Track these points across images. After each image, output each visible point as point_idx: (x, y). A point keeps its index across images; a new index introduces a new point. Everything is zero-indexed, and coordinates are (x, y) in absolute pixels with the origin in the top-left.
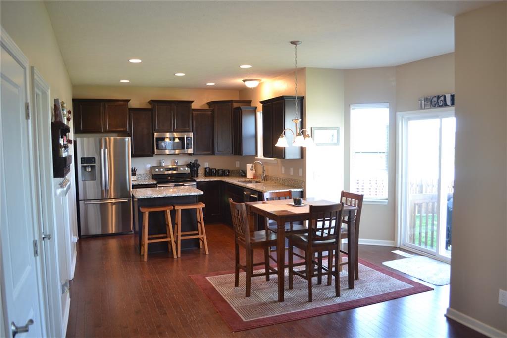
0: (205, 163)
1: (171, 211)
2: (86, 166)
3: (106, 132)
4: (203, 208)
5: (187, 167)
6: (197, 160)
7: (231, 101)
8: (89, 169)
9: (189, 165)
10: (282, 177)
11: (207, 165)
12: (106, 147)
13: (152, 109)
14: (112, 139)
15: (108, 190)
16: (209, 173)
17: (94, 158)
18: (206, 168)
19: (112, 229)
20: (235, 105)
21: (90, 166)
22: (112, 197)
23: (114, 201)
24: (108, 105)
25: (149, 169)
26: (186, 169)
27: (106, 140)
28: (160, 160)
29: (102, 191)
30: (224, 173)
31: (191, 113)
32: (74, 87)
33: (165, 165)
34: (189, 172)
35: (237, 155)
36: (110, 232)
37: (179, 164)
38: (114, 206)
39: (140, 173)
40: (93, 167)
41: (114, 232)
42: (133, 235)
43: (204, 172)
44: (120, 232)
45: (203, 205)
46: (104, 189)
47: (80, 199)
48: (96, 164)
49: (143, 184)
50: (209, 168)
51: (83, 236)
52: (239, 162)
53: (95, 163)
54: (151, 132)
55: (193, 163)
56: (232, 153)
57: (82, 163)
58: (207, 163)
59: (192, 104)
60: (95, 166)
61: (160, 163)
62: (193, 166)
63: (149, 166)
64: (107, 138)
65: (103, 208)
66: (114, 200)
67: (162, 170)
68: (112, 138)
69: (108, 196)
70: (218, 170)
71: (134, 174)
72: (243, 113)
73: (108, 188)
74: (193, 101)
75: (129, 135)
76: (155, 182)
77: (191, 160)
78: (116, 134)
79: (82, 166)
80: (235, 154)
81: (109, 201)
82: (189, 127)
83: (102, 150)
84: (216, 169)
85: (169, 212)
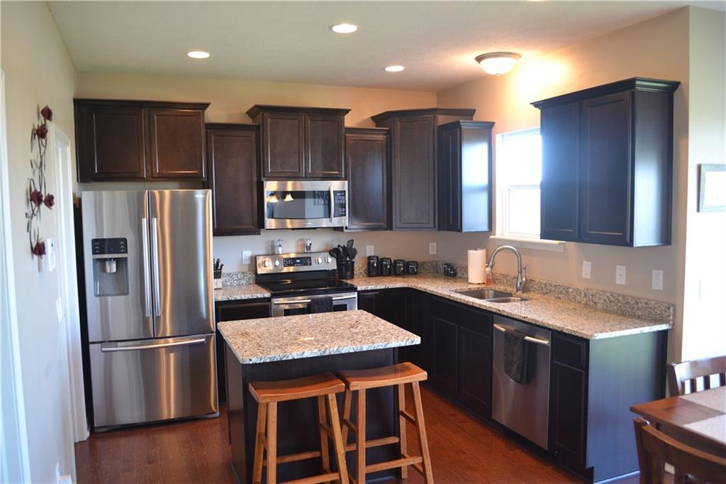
0: (368, 247)
1: (337, 395)
2: (106, 259)
3: (154, 178)
4: (421, 383)
5: (332, 255)
6: (353, 241)
7: (434, 111)
8: (112, 268)
9: (334, 252)
10: (582, 286)
11: (370, 251)
12: (153, 214)
13: (259, 127)
14: (166, 194)
15: (158, 318)
16: (377, 268)
17: (125, 240)
18: (370, 258)
19: (169, 409)
20: (442, 120)
21: (114, 259)
22: (168, 335)
23: (171, 342)
24: (157, 115)
25: (248, 262)
26: (330, 260)
27: (152, 197)
28: (273, 242)
29: (145, 320)
30: (408, 269)
31: (343, 137)
32: (80, 73)
33: (284, 252)
34: (335, 267)
35: (443, 230)
36: (165, 417)
37: (313, 249)
38: (172, 355)
39: (230, 271)
40: (121, 263)
41: (172, 417)
42: (218, 421)
43: (366, 266)
44: (188, 414)
45: (423, 375)
46: (148, 314)
47: (90, 340)
48: (130, 256)
49: (238, 298)
50: (377, 257)
51: (98, 428)
52: (435, 244)
53: (126, 252)
54: (255, 179)
55: (344, 248)
56: (435, 227)
57: (94, 253)
58: (372, 247)
59: (347, 117)
60: (126, 258)
61: (273, 247)
62: (343, 255)
63: (248, 254)
64: (156, 192)
65: (148, 361)
66: (171, 340)
67: (277, 263)
68: (167, 192)
69: (158, 332)
70: (395, 261)
71: (218, 275)
72: (464, 135)
73: (159, 312)
74: (347, 111)
75: (205, 185)
76: (267, 295)
77: (341, 241)
78: (177, 184)
79: (96, 260)
80: (439, 230)
81: (162, 344)
82: (339, 170)
83: (145, 221)
84: (390, 260)
85: (332, 398)
